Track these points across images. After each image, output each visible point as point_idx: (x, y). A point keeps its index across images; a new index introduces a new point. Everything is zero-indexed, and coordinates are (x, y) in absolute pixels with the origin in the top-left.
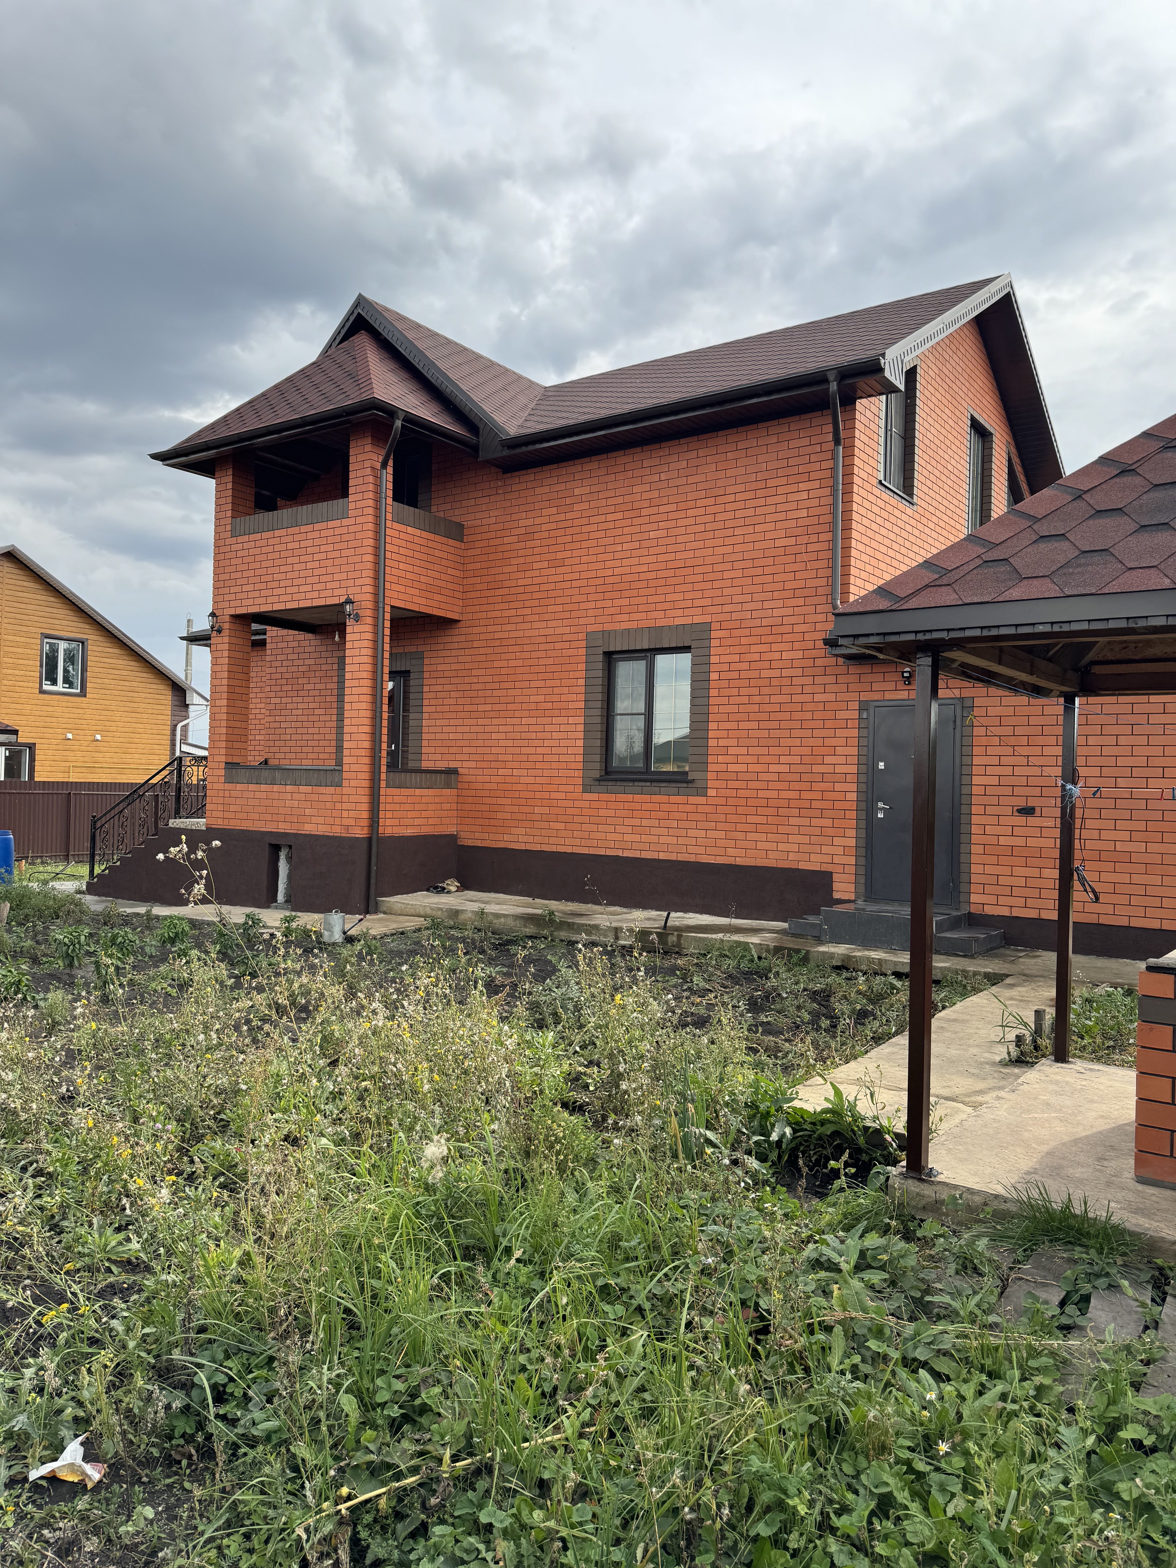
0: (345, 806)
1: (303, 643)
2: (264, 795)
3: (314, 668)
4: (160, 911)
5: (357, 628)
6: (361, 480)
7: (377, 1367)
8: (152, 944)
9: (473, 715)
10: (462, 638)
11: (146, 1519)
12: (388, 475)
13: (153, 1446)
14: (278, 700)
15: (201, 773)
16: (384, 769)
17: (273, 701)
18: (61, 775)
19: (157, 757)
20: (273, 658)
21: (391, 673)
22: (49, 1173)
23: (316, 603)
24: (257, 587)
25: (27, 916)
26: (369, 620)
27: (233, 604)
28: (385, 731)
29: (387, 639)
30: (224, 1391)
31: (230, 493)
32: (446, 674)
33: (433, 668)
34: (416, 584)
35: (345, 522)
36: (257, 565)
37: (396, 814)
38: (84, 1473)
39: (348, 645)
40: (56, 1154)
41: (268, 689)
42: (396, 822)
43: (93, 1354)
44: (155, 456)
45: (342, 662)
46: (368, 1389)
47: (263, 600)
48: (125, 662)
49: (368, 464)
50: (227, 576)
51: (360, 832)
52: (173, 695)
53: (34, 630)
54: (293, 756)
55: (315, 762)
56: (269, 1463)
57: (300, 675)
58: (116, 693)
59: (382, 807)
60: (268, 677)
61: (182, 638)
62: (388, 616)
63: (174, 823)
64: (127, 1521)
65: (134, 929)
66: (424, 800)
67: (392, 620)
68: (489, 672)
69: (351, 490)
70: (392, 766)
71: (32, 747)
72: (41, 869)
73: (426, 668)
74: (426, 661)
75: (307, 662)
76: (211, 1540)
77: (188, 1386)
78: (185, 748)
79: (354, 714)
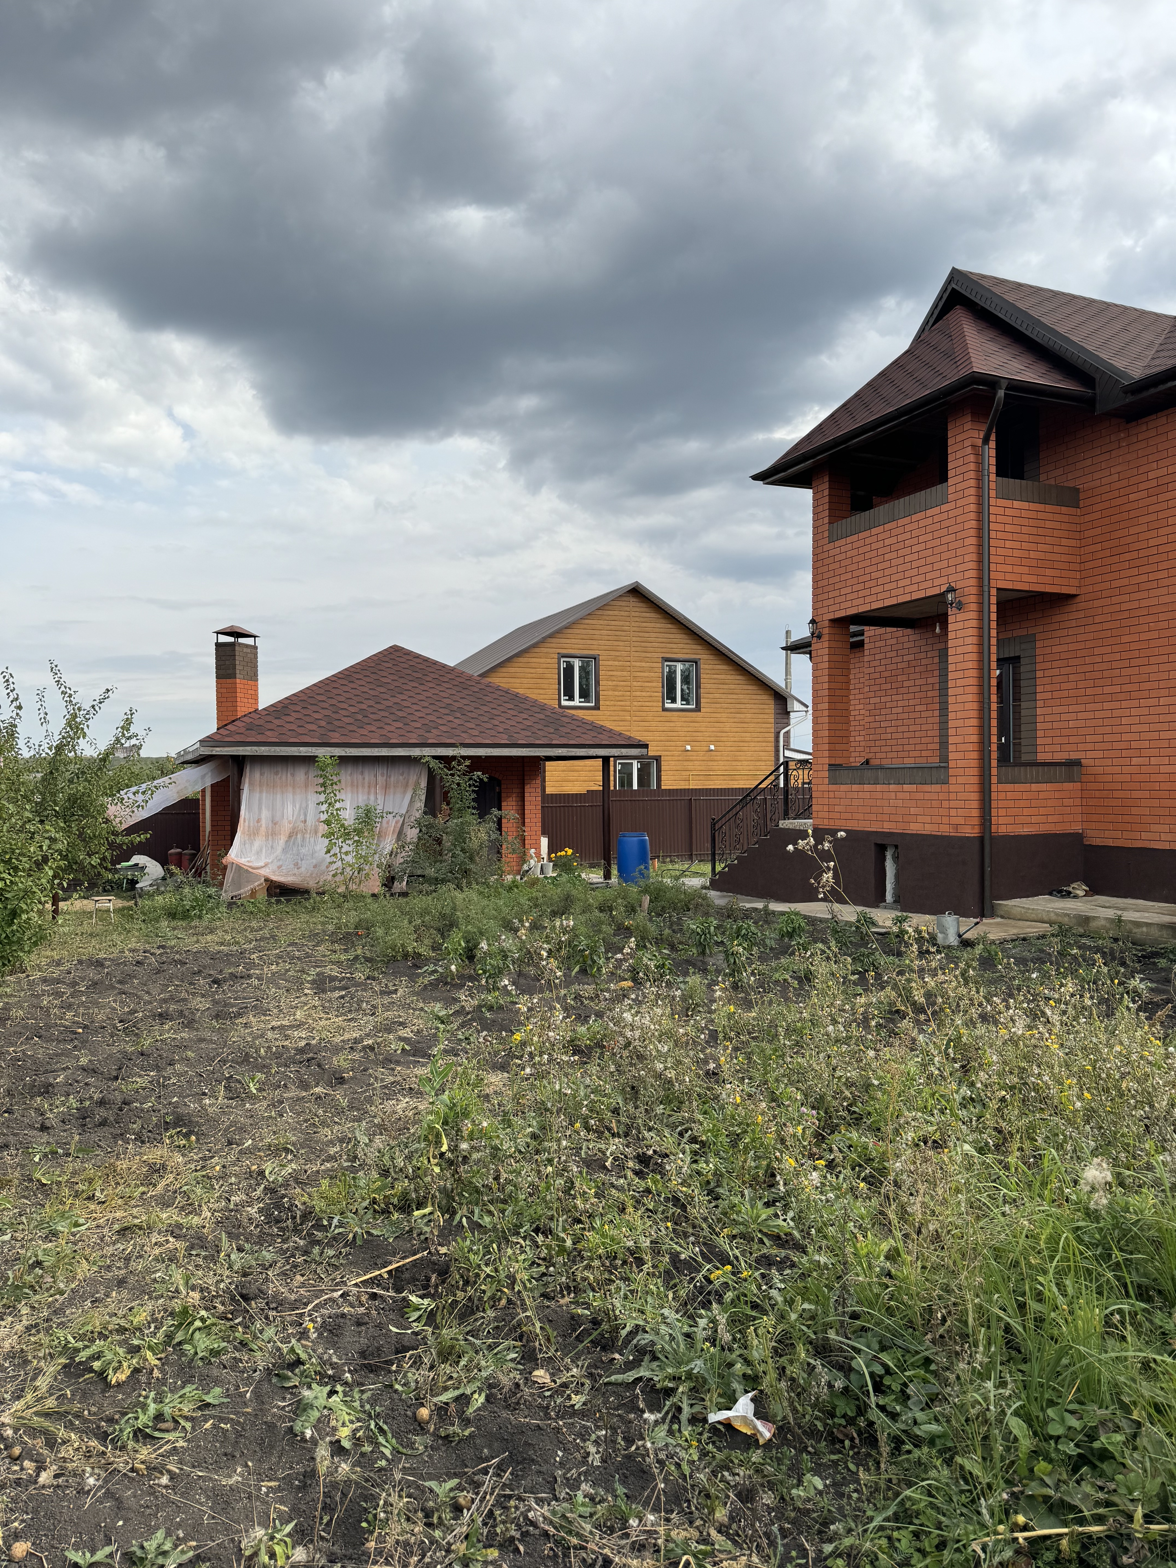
0: (953, 804)
1: (901, 640)
2: (868, 795)
3: (914, 663)
4: (776, 907)
5: (960, 617)
6: (961, 462)
7: (1046, 1396)
8: (771, 938)
9: (1097, 699)
10: (1081, 614)
11: (815, 1488)
12: (991, 451)
13: (816, 1419)
14: (877, 700)
15: (806, 777)
16: (994, 763)
17: (872, 701)
18: (682, 783)
19: (763, 763)
20: (871, 658)
21: (998, 660)
22: (702, 1141)
23: (915, 596)
24: (855, 588)
25: (663, 908)
26: (974, 607)
27: (831, 609)
28: (994, 723)
29: (994, 625)
30: (881, 1382)
31: (827, 499)
32: (1063, 656)
33: (1048, 651)
34: (1024, 562)
35: (944, 507)
36: (855, 567)
37: (1011, 812)
38: (755, 1428)
39: (951, 635)
40: (708, 1125)
41: (867, 689)
42: (1010, 820)
43: (755, 1319)
44: (756, 477)
45: (944, 655)
46: (1037, 1417)
47: (861, 601)
48: (733, 677)
49: (967, 443)
50: (825, 582)
51: (971, 831)
52: (776, 704)
53: (656, 655)
54: (895, 755)
55: (918, 760)
56: (935, 1467)
57: (899, 672)
58: (726, 705)
59: (994, 804)
60: (867, 677)
61: (783, 648)
62: (994, 600)
63: (784, 824)
64: (798, 1486)
65: (755, 923)
66: (1042, 795)
67: (998, 604)
68: (1116, 648)
69: (951, 474)
70: (1004, 759)
71: (658, 759)
72: (670, 867)
73: (1038, 652)
74: (1039, 644)
75: (906, 658)
76: (881, 1528)
77: (846, 1369)
78: (788, 754)
79: (960, 707)
